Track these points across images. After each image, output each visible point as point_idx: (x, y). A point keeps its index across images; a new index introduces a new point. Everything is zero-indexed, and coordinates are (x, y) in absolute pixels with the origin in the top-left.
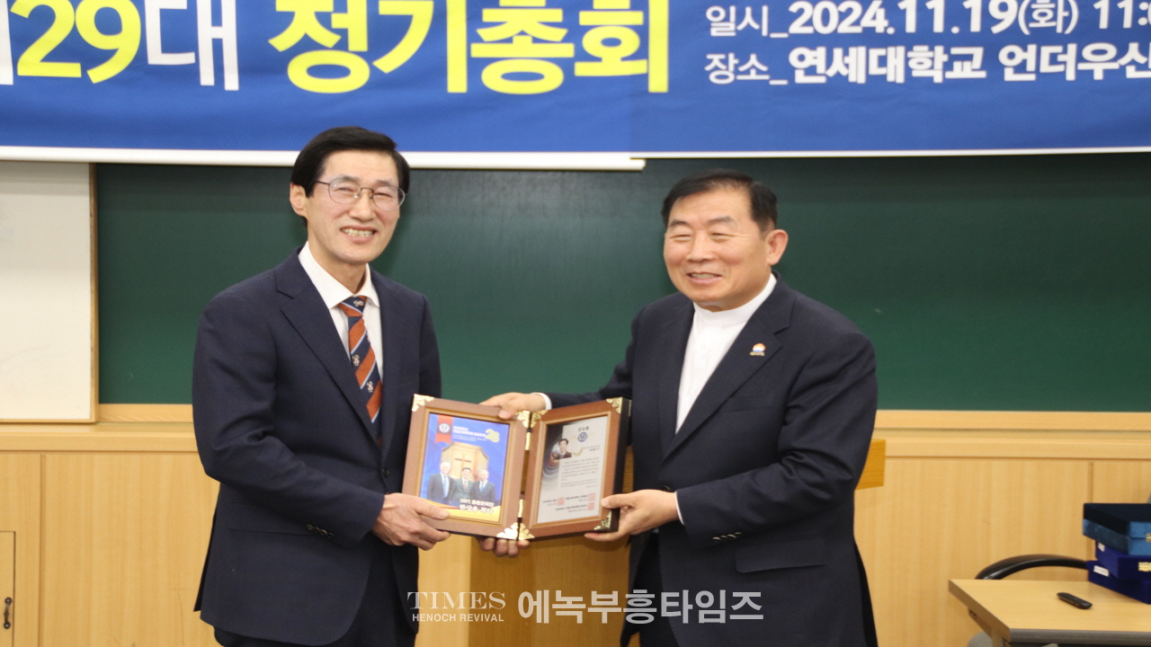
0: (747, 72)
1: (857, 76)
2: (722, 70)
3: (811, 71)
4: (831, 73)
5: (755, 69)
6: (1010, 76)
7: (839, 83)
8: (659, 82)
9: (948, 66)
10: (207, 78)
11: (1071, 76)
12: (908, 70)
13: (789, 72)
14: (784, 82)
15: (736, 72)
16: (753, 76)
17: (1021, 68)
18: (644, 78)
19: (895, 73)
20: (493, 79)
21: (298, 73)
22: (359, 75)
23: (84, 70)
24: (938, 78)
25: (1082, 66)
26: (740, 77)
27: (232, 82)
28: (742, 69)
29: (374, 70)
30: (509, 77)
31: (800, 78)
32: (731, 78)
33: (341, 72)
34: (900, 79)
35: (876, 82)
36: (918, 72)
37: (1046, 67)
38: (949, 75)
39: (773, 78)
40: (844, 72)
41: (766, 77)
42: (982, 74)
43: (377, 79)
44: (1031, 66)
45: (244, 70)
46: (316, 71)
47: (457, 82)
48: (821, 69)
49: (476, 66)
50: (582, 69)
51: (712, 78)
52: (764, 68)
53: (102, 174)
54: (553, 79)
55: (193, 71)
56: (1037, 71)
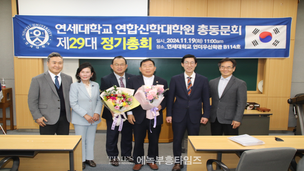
0: (162, 47)
1: (175, 48)
2: (158, 47)
3: (170, 47)
4: (172, 47)
5: (163, 47)
6: (194, 48)
7: (173, 49)
8: (150, 48)
9: (187, 47)
10: (93, 48)
11: (202, 49)
12: (182, 47)
13: (167, 47)
14: (166, 49)
15: (160, 47)
16: (162, 48)
17: (196, 48)
18: (148, 48)
19: (180, 48)
20: (129, 48)
21: (104, 47)
22: (112, 47)
23: (78, 47)
24: (186, 48)
25: (203, 47)
26: (161, 48)
27: (96, 49)
28: (161, 47)
29: (114, 47)
30: (131, 48)
31: (168, 48)
32: (160, 48)
33: (110, 47)
34: (181, 48)
35: (178, 49)
36: (183, 48)
37: (199, 48)
38: (187, 48)
39: (165, 48)
40: (174, 47)
41: (164, 48)
42: (191, 48)
43: (114, 48)
44: (197, 47)
45: (98, 47)
46: (107, 47)
47: (124, 48)
48: (171, 47)
49: (127, 46)
50: (141, 47)
51: (157, 48)
52: (164, 47)
53: (80, 60)
54: (137, 48)
55: (91, 47)
56: (198, 48)
